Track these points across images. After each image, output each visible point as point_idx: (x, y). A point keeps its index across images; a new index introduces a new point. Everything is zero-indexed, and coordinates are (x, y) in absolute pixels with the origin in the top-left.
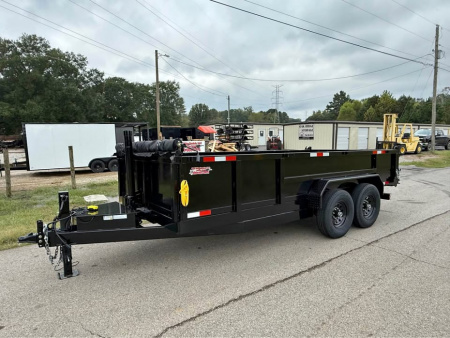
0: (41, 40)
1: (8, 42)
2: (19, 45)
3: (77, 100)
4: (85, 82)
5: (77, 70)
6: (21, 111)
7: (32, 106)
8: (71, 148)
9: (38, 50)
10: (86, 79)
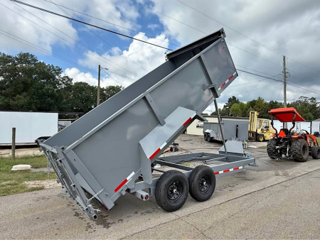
0: (32, 56)
1: (9, 57)
2: (17, 59)
3: (52, 96)
4: (59, 84)
5: (54, 76)
6: (11, 102)
7: (20, 99)
8: (14, 129)
9: (29, 62)
10: (60, 82)
